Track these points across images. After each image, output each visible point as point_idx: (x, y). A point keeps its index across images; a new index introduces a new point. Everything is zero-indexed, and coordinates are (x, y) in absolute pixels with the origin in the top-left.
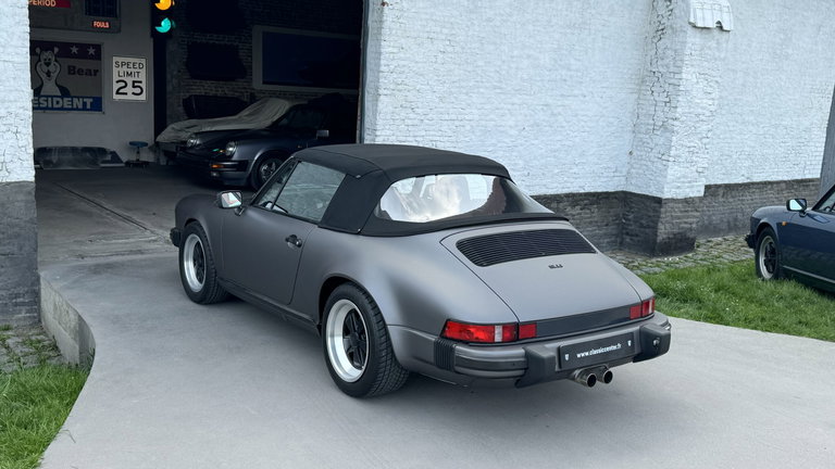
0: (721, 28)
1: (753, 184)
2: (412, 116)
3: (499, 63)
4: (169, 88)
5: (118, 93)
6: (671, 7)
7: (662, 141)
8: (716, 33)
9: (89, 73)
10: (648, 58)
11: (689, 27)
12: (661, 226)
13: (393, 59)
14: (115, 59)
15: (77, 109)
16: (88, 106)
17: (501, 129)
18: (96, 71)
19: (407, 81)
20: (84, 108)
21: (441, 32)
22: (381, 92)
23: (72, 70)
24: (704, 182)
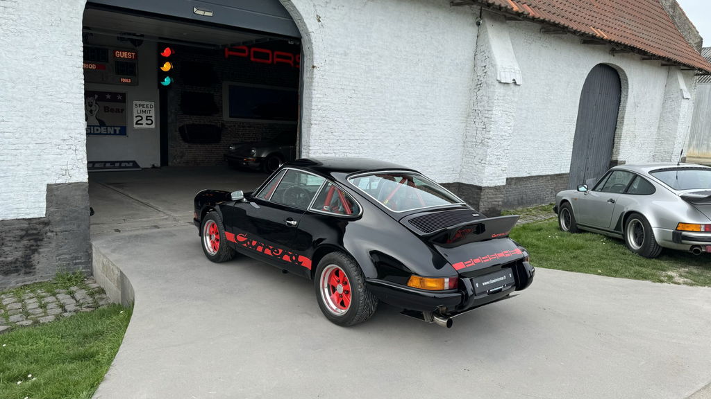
0: (515, 83)
1: (532, 177)
2: (332, 137)
3: (385, 104)
4: (170, 120)
5: (137, 124)
6: (485, 71)
7: (481, 152)
8: (512, 86)
9: (118, 111)
10: (472, 102)
11: (497, 82)
12: (481, 204)
13: (320, 102)
14: (135, 102)
15: (110, 134)
16: (118, 132)
17: (386, 145)
18: (122, 110)
19: (328, 115)
20: (115, 133)
21: (349, 85)
22: (312, 122)
23: (106, 109)
24: (505, 176)
